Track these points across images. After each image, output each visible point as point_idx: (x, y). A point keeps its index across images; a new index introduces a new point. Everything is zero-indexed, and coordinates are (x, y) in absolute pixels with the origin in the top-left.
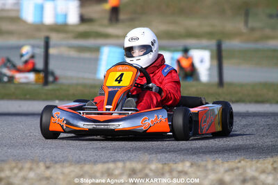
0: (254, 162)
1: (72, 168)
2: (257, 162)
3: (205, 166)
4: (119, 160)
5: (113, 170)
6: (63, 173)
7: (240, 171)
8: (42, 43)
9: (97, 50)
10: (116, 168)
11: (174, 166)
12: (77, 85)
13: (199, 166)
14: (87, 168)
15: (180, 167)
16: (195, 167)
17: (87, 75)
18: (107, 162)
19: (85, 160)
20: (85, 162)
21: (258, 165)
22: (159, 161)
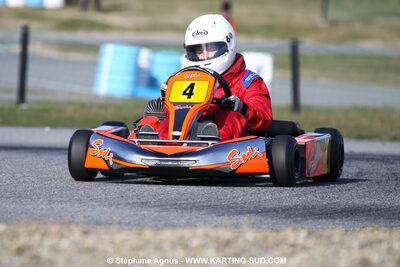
5: (189, 239)
6: (112, 242)
13: (320, 237)
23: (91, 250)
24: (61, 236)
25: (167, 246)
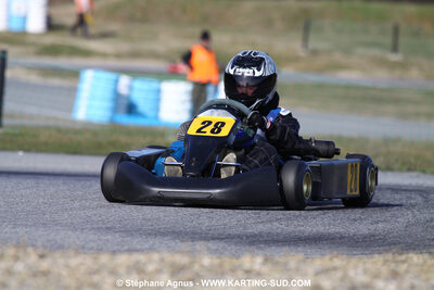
1: (79, 260)
3: (286, 264)
5: (145, 264)
6: (67, 266)
16: (269, 265)
23: (45, 274)
24: (16, 258)
25: (122, 271)
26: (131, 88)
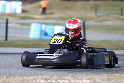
0: (99, 76)
1: (18, 78)
2: (101, 76)
3: (78, 78)
4: (39, 75)
6: (14, 80)
7: (93, 80)
8: (5, 21)
9: (29, 25)
10: (38, 78)
11: (64, 77)
12: (21, 40)
13: (75, 78)
14: (25, 78)
15: (67, 78)
16: (73, 78)
17: (25, 36)
18: (34, 75)
19: (24, 74)
20: (24, 75)
21: (101, 77)
22: (57, 75)
26: (45, 28)
